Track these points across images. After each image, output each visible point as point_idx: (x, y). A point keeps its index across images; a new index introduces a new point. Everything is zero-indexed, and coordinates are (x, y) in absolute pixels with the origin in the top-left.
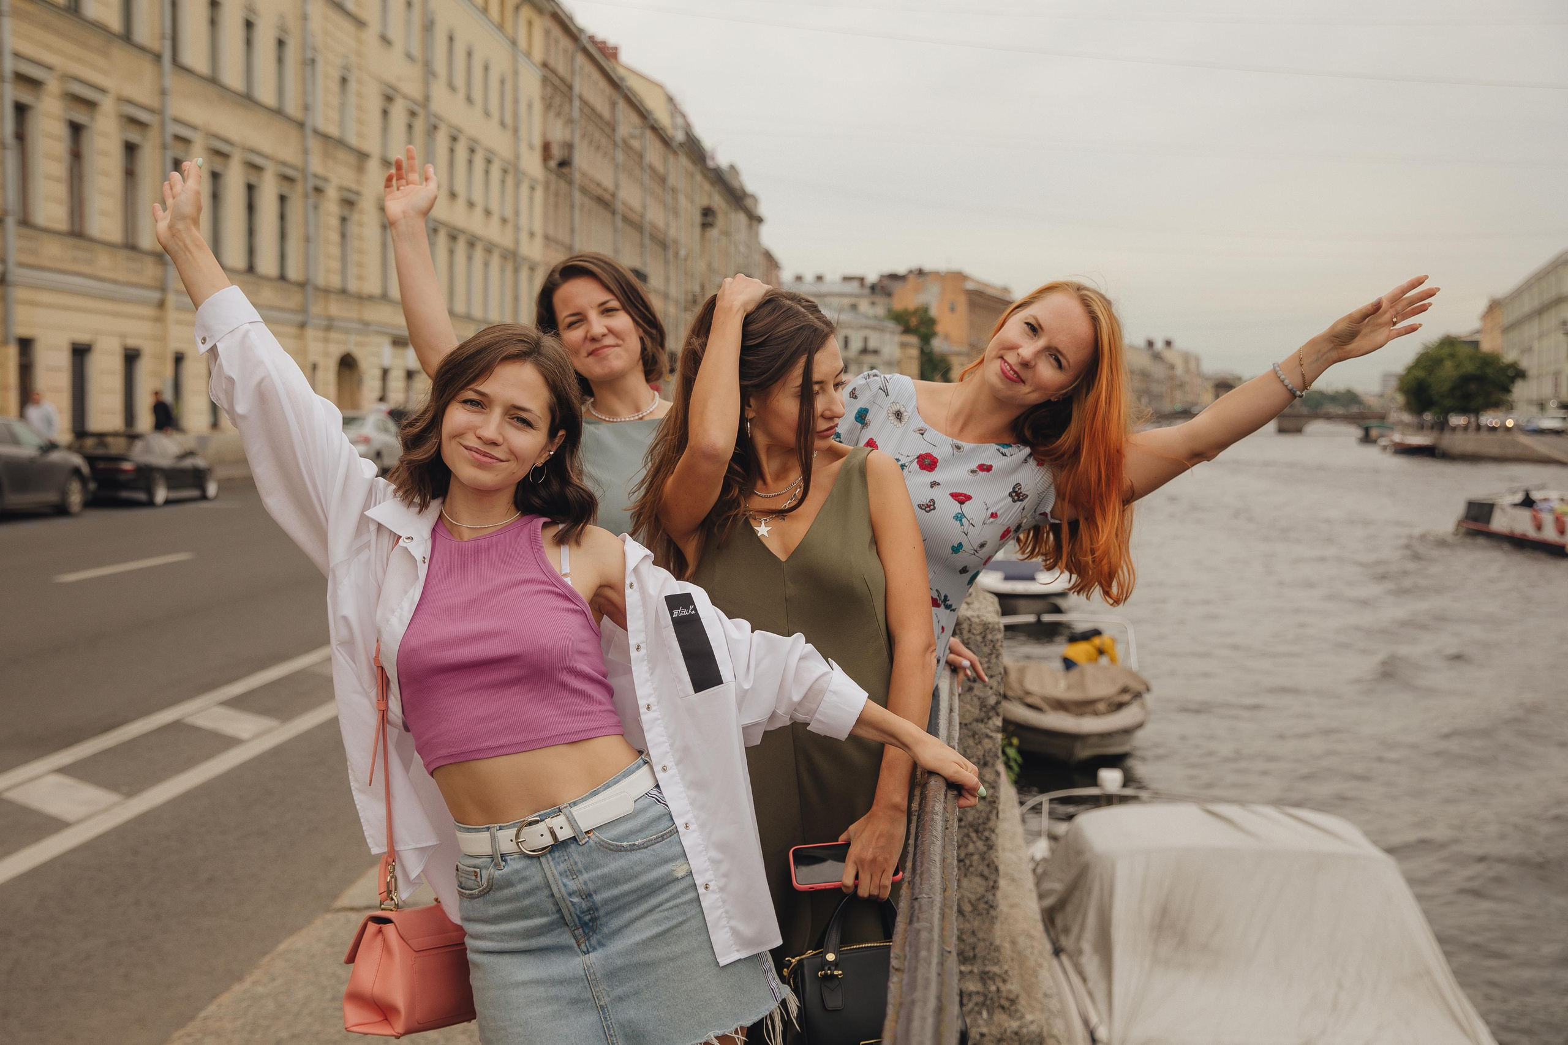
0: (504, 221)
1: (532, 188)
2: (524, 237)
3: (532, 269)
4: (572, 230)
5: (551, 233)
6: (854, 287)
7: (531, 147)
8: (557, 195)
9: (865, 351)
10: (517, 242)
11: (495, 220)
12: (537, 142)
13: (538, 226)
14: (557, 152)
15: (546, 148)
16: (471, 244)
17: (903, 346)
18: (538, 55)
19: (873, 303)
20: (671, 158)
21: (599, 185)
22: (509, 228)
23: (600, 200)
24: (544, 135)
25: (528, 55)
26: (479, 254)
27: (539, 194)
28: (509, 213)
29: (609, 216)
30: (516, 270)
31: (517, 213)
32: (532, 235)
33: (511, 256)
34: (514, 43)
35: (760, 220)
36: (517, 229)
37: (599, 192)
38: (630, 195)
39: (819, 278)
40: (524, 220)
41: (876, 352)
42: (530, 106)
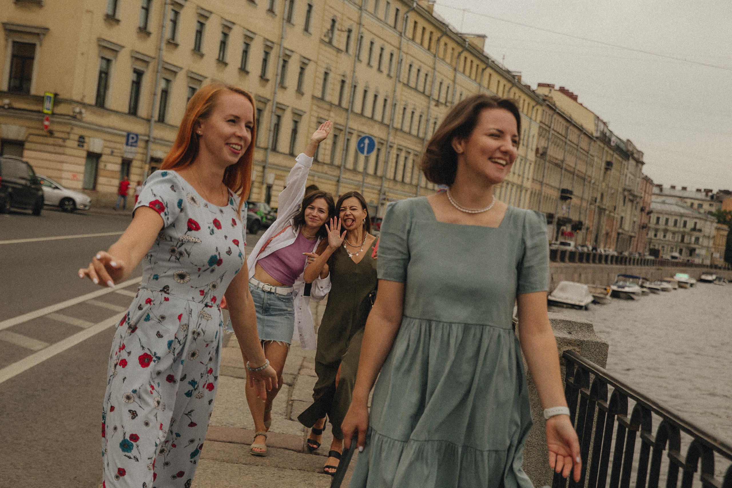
0: (519, 175)
1: (530, 164)
2: (525, 180)
3: (527, 191)
4: (543, 176)
5: (535, 178)
6: (702, 195)
7: (532, 150)
8: (539, 165)
9: (694, 229)
10: (522, 182)
11: (516, 176)
12: (534, 148)
13: (530, 176)
14: (541, 151)
15: (537, 150)
16: (508, 184)
17: (718, 229)
18: (539, 119)
19: (710, 205)
20: (593, 143)
21: (556, 159)
22: (521, 178)
23: (556, 165)
24: (537, 146)
25: (535, 121)
26: (510, 186)
27: (533, 165)
28: (521, 173)
29: (559, 169)
30: (521, 191)
31: (524, 173)
32: (528, 179)
33: (520, 187)
34: (531, 118)
35: (643, 163)
36: (523, 177)
37: (557, 162)
38: (570, 161)
39: (684, 189)
40: (526, 176)
41: (700, 231)
42: (533, 137)
